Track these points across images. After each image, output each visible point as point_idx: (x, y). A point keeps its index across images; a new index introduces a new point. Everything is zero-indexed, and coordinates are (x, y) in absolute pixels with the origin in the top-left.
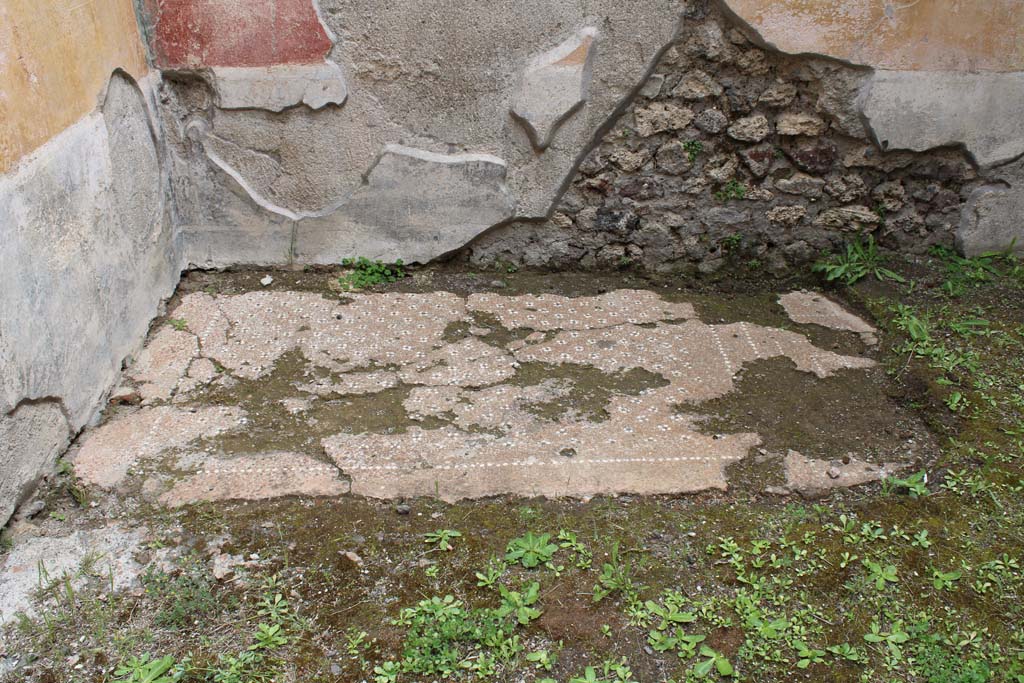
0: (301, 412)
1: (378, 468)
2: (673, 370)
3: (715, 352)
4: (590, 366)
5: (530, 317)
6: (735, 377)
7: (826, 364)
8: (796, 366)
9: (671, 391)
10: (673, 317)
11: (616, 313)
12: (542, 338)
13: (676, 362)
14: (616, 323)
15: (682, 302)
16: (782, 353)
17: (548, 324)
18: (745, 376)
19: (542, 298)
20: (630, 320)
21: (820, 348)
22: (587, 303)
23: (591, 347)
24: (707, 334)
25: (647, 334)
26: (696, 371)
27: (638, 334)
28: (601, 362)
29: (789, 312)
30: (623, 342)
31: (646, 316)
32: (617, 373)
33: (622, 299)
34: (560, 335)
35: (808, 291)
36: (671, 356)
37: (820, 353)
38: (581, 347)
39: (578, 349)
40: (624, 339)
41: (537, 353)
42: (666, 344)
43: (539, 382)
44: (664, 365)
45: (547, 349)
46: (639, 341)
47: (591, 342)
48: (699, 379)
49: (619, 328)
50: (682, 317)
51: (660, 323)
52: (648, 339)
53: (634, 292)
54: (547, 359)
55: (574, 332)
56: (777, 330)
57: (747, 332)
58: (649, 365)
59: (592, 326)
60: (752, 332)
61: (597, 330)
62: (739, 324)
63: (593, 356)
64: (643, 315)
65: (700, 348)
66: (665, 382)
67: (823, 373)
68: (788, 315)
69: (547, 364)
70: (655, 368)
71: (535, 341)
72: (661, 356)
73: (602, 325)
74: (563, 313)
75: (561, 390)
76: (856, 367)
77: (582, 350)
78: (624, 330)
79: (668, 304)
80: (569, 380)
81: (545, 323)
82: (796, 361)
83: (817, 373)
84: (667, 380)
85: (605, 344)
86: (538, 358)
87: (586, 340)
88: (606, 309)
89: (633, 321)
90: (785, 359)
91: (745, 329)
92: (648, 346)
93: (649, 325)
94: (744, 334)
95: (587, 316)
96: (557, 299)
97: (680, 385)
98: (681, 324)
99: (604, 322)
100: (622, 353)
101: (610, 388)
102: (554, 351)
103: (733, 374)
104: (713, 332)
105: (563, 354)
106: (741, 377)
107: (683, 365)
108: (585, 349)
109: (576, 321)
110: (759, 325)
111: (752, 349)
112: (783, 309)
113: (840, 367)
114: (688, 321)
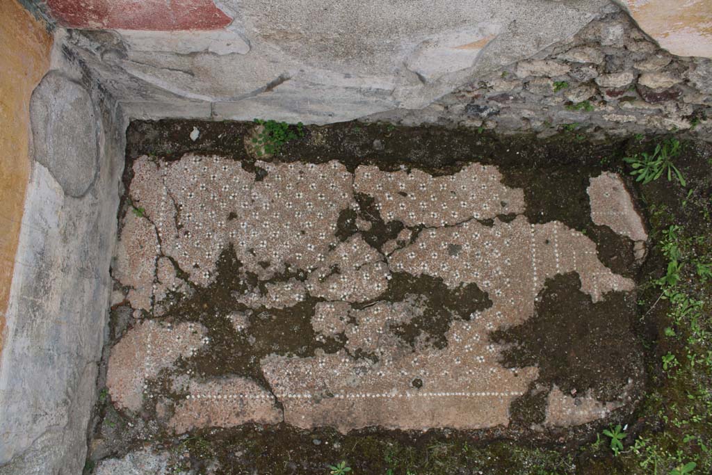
0: (243, 330)
1: (299, 396)
2: (497, 288)
3: (529, 264)
4: (440, 280)
5: (402, 206)
6: (537, 299)
7: (601, 285)
8: (580, 286)
9: (491, 316)
10: (507, 210)
11: (466, 203)
12: (409, 238)
13: (500, 277)
14: (464, 218)
15: (517, 187)
16: (575, 269)
17: (414, 217)
18: (544, 296)
19: (412, 177)
20: (475, 213)
21: (602, 262)
22: (446, 185)
23: (443, 253)
24: (528, 237)
25: (485, 237)
26: (512, 290)
27: (479, 235)
28: (448, 275)
29: (591, 207)
30: (466, 248)
31: (487, 208)
32: (458, 289)
33: (473, 180)
34: (422, 235)
35: (613, 172)
36: (498, 269)
37: (601, 270)
38: (436, 254)
39: (434, 255)
40: (468, 243)
41: (404, 261)
42: (497, 251)
43: (403, 297)
44: (491, 281)
45: (412, 255)
46: (478, 247)
47: (444, 246)
48: (512, 301)
49: (466, 226)
50: (514, 211)
51: (496, 220)
52: (485, 244)
53: (482, 169)
54: (411, 269)
55: (432, 230)
56: (578, 235)
57: (556, 236)
58: (481, 280)
59: (446, 223)
60: (560, 237)
61: (450, 229)
62: (553, 224)
63: (444, 267)
64: (485, 206)
65: (520, 258)
66: (489, 304)
67: (596, 297)
68: (590, 212)
69: (411, 275)
70: (485, 285)
71: (404, 242)
72: (491, 268)
73: (454, 221)
74: (426, 201)
75: (418, 309)
76: (621, 290)
77: (436, 257)
78: (469, 229)
79: (506, 190)
80: (424, 297)
81: (412, 216)
82: (582, 280)
83: (593, 297)
84: (491, 301)
85: (454, 249)
86: (405, 267)
87: (440, 242)
88: (459, 196)
89: (477, 215)
90: (575, 275)
91: (556, 232)
92: (484, 254)
93: (488, 223)
94: (554, 239)
95: (444, 206)
96: (424, 178)
97: (499, 308)
98: (512, 222)
99: (456, 216)
100: (465, 263)
101: (451, 309)
102: (417, 258)
103: (537, 294)
104: (533, 235)
105: (423, 264)
106: (541, 298)
107: (504, 281)
108: (439, 256)
109: (435, 214)
110: (567, 227)
111: (555, 262)
112: (589, 201)
113: (609, 290)
114: (517, 217)
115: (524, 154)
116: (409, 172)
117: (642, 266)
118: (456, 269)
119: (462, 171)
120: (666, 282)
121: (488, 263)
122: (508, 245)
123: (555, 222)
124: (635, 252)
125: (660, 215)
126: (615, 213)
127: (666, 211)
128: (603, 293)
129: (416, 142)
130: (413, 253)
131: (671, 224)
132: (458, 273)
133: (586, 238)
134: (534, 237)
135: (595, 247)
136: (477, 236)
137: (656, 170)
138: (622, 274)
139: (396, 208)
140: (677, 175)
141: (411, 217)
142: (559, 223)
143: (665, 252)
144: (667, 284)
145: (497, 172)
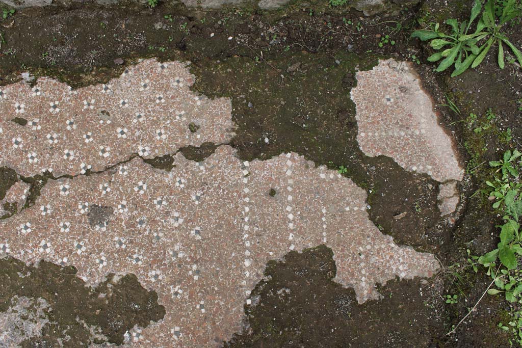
2: (173, 283)
3: (235, 235)
4: (71, 271)
5: (17, 143)
6: (249, 302)
7: (374, 270)
8: (335, 274)
9: (162, 335)
10: (198, 139)
11: (125, 130)
12: (24, 197)
13: (180, 263)
14: (121, 158)
15: (220, 96)
16: (325, 241)
17: (36, 160)
18: (263, 295)
19: (37, 91)
20: (140, 148)
21: (377, 225)
22: (93, 101)
23: (80, 222)
24: (236, 185)
25: (156, 189)
26: (202, 286)
27: (145, 187)
28: (86, 262)
29: (359, 124)
30: (122, 211)
31: (164, 137)
32: (102, 288)
33: (142, 89)
34: (46, 191)
35: (400, 59)
36: (176, 248)
37: (373, 239)
38: (68, 224)
39: (64, 227)
40: (124, 203)
41: (13, 238)
42: (176, 214)
43: (9, 304)
44: (164, 271)
45: (26, 228)
46: (143, 209)
47: (82, 209)
48: (202, 307)
49: (123, 170)
50: (211, 140)
51: (179, 158)
52: (155, 202)
53: (159, 69)
54: (22, 252)
55: (64, 182)
56: (332, 176)
57: (290, 181)
58: (145, 270)
59: (89, 167)
60: (297, 183)
61: (95, 177)
62: (285, 159)
63: (79, 247)
64: (160, 134)
65: (220, 226)
66: (158, 313)
67: (365, 291)
68: (357, 134)
69: (23, 264)
70: (151, 278)
71: (15, 204)
72: (164, 247)
73: (103, 164)
74: (58, 131)
75: (32, 325)
76: (412, 276)
77: (67, 230)
78: (129, 177)
79: (199, 103)
80: (43, 303)
81: (32, 158)
82: (338, 262)
83: (358, 293)
84: (162, 307)
85: (99, 213)
86: (12, 250)
87: (76, 203)
88: (115, 119)
89: (144, 151)
90: (324, 252)
91: (289, 173)
92: (152, 221)
93: (163, 163)
94: (285, 188)
95: (88, 137)
96: (57, 92)
97: (176, 321)
98: (206, 160)
99: (106, 155)
100: (116, 239)
101: (90, 323)
102: (34, 233)
103: (249, 292)
104: (245, 181)
105: (43, 243)
106: (258, 298)
107: (188, 271)
108: (72, 227)
109: (72, 153)
110: (311, 163)
111: (287, 229)
112: (355, 113)
113: (390, 278)
114: (218, 149)
115: (242, 39)
116: (33, 83)
117: (454, 229)
118: (100, 251)
119: (124, 74)
120: (498, 261)
121: (158, 238)
122: (197, 203)
123: (289, 155)
124: (440, 202)
125: (486, 133)
126: (403, 134)
127: (497, 124)
128: (378, 285)
129: (56, 34)
130: (28, 224)
131: (507, 148)
132: (103, 258)
133: (347, 181)
134: (247, 185)
135: (365, 197)
136: (142, 188)
137: (476, 50)
138: (415, 246)
139: (7, 148)
140: (515, 57)
141: (30, 161)
142: (296, 156)
143: (495, 201)
144: (499, 266)
145: (185, 72)
